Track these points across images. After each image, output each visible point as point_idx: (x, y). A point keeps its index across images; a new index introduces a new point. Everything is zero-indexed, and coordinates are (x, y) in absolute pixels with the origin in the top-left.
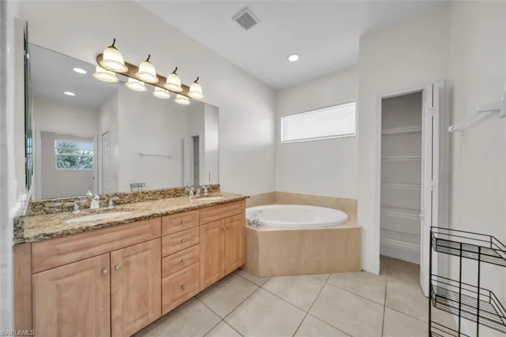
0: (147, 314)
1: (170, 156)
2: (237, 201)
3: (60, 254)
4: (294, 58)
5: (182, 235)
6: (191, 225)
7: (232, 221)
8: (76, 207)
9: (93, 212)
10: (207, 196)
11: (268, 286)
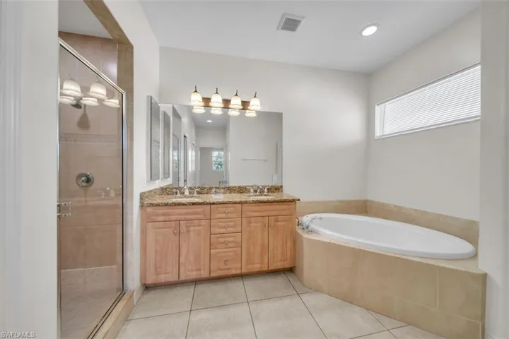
0: (199, 270)
1: (266, 161)
2: (282, 202)
3: (157, 215)
4: (370, 31)
5: (227, 222)
6: (233, 215)
7: (277, 221)
8: (178, 192)
9: (186, 197)
10: (265, 195)
11: (306, 298)
